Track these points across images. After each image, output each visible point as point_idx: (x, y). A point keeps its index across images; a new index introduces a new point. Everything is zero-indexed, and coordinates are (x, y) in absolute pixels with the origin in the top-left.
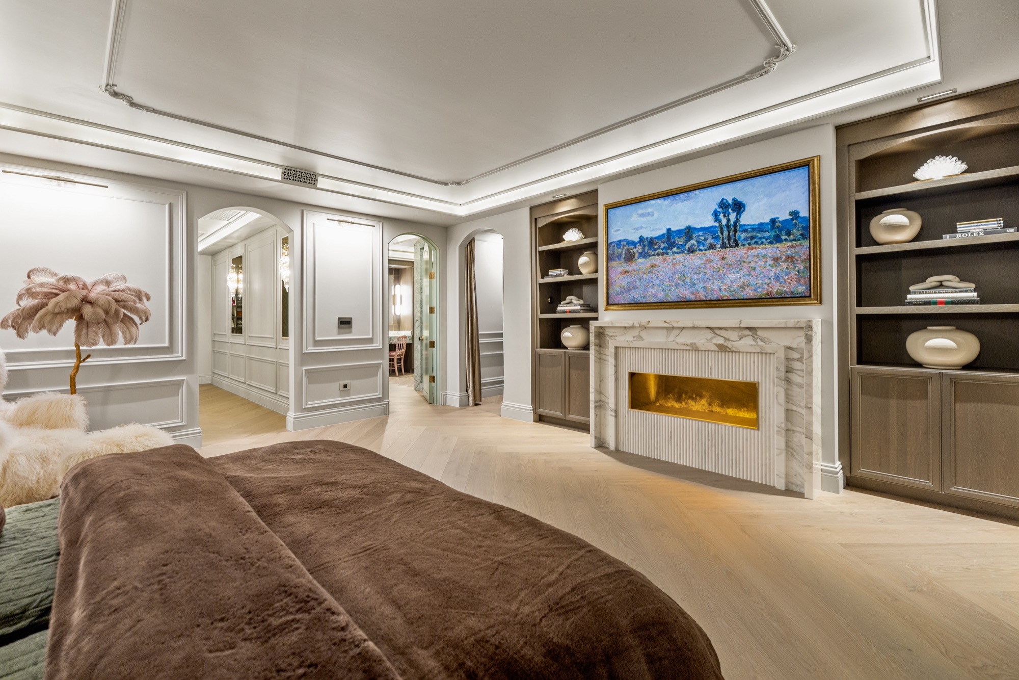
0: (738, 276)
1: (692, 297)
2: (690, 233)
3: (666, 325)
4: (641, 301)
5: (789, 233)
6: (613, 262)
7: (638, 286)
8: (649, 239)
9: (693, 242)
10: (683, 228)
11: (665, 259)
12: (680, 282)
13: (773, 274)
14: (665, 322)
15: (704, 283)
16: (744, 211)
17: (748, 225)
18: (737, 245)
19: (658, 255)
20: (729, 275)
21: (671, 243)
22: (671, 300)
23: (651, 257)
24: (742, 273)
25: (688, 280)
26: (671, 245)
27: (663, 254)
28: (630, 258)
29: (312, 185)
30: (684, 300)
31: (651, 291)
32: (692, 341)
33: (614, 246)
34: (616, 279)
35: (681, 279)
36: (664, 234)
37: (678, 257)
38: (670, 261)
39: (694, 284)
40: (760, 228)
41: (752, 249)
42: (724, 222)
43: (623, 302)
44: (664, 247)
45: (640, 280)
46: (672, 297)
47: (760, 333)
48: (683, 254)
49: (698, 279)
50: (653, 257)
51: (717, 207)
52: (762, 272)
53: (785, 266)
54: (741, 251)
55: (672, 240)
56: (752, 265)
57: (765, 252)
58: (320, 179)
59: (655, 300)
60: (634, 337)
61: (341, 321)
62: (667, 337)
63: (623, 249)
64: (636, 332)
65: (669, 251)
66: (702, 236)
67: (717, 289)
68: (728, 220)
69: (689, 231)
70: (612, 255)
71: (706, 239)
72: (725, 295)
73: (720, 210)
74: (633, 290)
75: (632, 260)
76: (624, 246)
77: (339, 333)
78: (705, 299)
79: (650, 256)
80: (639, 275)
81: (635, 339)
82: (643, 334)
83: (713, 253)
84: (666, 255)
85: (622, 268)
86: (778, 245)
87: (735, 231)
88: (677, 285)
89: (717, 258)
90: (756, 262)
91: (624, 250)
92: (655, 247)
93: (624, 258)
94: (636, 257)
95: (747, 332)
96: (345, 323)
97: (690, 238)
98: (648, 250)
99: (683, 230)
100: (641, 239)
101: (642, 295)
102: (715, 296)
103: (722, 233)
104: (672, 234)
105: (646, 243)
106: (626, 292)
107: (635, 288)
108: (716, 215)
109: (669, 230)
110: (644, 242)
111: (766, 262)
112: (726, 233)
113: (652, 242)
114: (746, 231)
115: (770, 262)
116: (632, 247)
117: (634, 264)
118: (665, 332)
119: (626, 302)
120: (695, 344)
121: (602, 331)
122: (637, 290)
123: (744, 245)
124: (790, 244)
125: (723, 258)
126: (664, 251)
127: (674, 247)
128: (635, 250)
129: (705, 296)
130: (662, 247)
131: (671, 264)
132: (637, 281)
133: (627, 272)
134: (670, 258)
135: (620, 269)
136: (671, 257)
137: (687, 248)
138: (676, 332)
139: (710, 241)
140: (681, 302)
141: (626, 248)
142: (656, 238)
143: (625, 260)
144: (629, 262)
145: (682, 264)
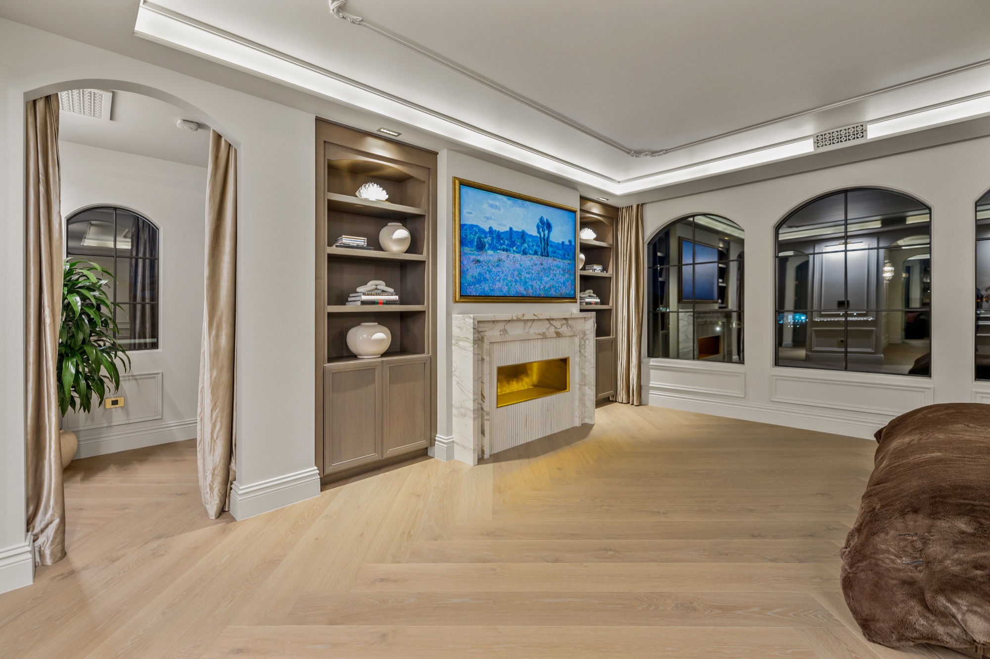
0: (549, 279)
1: (524, 293)
2: (524, 237)
3: (535, 318)
4: (490, 294)
5: (568, 255)
6: (465, 248)
7: (488, 278)
8: (497, 232)
9: (526, 245)
10: (520, 230)
11: (508, 256)
12: (518, 278)
13: (562, 281)
14: (534, 315)
15: (532, 282)
16: (551, 231)
17: (553, 242)
18: (548, 256)
19: (504, 250)
20: (544, 278)
23: (498, 251)
24: (550, 276)
25: (523, 278)
26: (513, 244)
27: (507, 250)
28: (481, 247)
30: (520, 295)
31: (498, 285)
32: (543, 331)
33: (466, 230)
34: (468, 267)
35: (518, 276)
36: (507, 232)
37: (517, 256)
38: (512, 258)
39: (526, 282)
40: (557, 246)
41: (555, 260)
42: (542, 236)
43: (475, 294)
44: (508, 244)
45: (489, 272)
47: (570, 322)
48: (520, 255)
49: (529, 278)
50: (500, 251)
51: (539, 221)
52: (558, 279)
53: (567, 275)
54: (549, 260)
55: (513, 240)
56: (554, 272)
57: (560, 264)
60: (500, 331)
62: (524, 329)
63: (475, 235)
64: (501, 326)
65: (511, 249)
66: (531, 242)
67: (538, 287)
68: (544, 235)
69: (523, 235)
70: (464, 238)
71: (533, 246)
72: (542, 294)
73: (540, 224)
74: (483, 283)
75: (483, 250)
76: (476, 233)
78: (532, 295)
79: (498, 250)
80: (488, 266)
81: (501, 333)
82: (508, 327)
83: (536, 258)
84: (508, 252)
85: (474, 257)
86: (564, 261)
87: (548, 245)
88: (516, 281)
89: (539, 263)
90: (556, 271)
91: (476, 237)
92: (502, 241)
93: (476, 246)
94: (486, 248)
95: (564, 322)
97: (524, 242)
98: (496, 243)
100: (491, 230)
101: (491, 288)
102: (538, 293)
103: (541, 244)
104: (513, 233)
105: (495, 236)
106: (478, 284)
107: (485, 280)
108: (538, 227)
109: (511, 229)
110: (492, 233)
111: (560, 271)
112: (543, 244)
113: (499, 236)
114: (552, 246)
115: (562, 272)
116: (483, 236)
117: (484, 254)
118: (523, 324)
119: (477, 294)
120: (545, 333)
122: (487, 282)
123: (551, 257)
124: (569, 262)
125: (542, 264)
126: (507, 248)
127: (514, 246)
128: (486, 240)
129: (533, 294)
130: (506, 244)
131: (512, 261)
132: (487, 272)
133: (478, 261)
135: (472, 257)
136: (512, 255)
137: (522, 250)
139: (535, 247)
140: (519, 297)
141: (477, 235)
142: (502, 233)
143: (477, 249)
144: (481, 251)
145: (519, 263)
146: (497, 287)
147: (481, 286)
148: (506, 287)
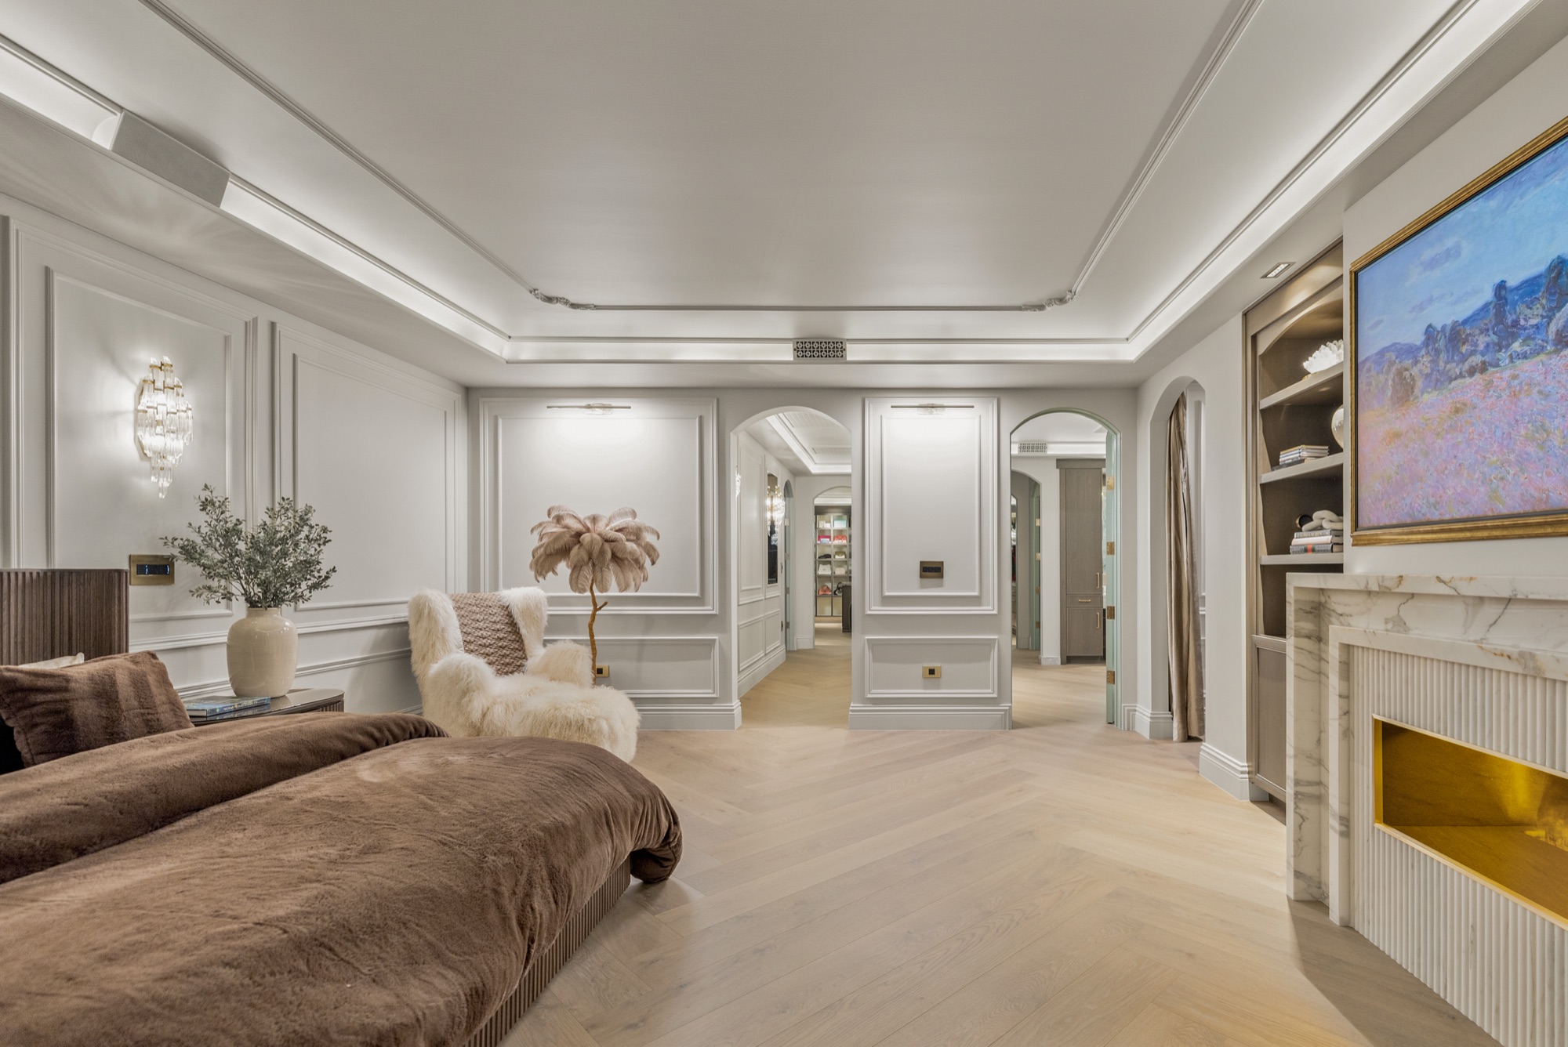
2: (1563, 280)
3: (1446, 590)
6: (1367, 414)
7: (1422, 472)
8: (1448, 329)
10: (1542, 268)
11: (1491, 382)
12: (1531, 449)
14: (1442, 579)
19: (1472, 372)
21: (1507, 327)
22: (1505, 512)
23: (1454, 383)
26: (1508, 334)
27: (1483, 368)
28: (1404, 394)
29: (840, 359)
31: (1453, 485)
32: (1526, 646)
33: (1369, 369)
34: (1374, 457)
35: (1534, 439)
36: (1487, 304)
37: (1525, 366)
38: (1504, 384)
43: (1387, 522)
44: (1488, 345)
45: (1427, 454)
46: (1510, 502)
48: (1542, 357)
50: (1459, 381)
55: (1510, 319)
58: (849, 346)
59: (1464, 513)
60: (1387, 621)
61: (924, 568)
62: (1465, 627)
63: (1388, 371)
64: (1391, 607)
65: (1502, 355)
69: (1557, 277)
70: (1364, 394)
74: (1410, 487)
75: (1407, 400)
76: (1392, 363)
77: (922, 587)
79: (1451, 380)
80: (1424, 440)
81: (1390, 626)
82: (1409, 612)
84: (1491, 370)
85: (1388, 427)
88: (1523, 461)
91: (1391, 376)
92: (1464, 349)
93: (1392, 397)
94: (1417, 391)
96: (932, 570)
98: (1447, 363)
99: (1539, 276)
100: (1430, 334)
101: (1432, 500)
104: (1510, 297)
105: (1441, 343)
106: (1395, 493)
107: (1415, 478)
109: (1499, 288)
110: (1435, 341)
113: (1456, 336)
116: (1408, 362)
117: (1413, 412)
118: (1459, 609)
119: (1396, 522)
120: (1532, 656)
121: (1323, 600)
122: (1419, 484)
126: (1487, 358)
127: (1514, 337)
128: (1415, 371)
130: (1481, 347)
131: (1506, 395)
132: (1420, 458)
133: (1397, 435)
134: (1501, 376)
135: (1381, 431)
136: (1507, 374)
137: (1552, 335)
138: (1490, 611)
141: (1394, 368)
142: (1465, 322)
143: (1394, 403)
144: (1403, 405)
145: (1537, 389)
146: (1449, 492)
147: (1404, 498)
148: (1482, 489)
